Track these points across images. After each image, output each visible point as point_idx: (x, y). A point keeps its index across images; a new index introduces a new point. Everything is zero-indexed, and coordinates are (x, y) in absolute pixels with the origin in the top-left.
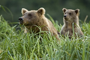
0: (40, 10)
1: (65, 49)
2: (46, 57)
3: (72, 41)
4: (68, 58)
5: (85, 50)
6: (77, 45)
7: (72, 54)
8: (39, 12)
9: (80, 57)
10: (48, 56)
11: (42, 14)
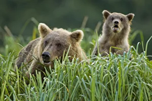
0: (76, 34)
1: (62, 78)
2: (31, 92)
3: (74, 65)
4: (68, 94)
5: (96, 79)
6: (83, 71)
7: (75, 87)
8: (74, 38)
9: (87, 91)
10: (34, 89)
11: (77, 41)
